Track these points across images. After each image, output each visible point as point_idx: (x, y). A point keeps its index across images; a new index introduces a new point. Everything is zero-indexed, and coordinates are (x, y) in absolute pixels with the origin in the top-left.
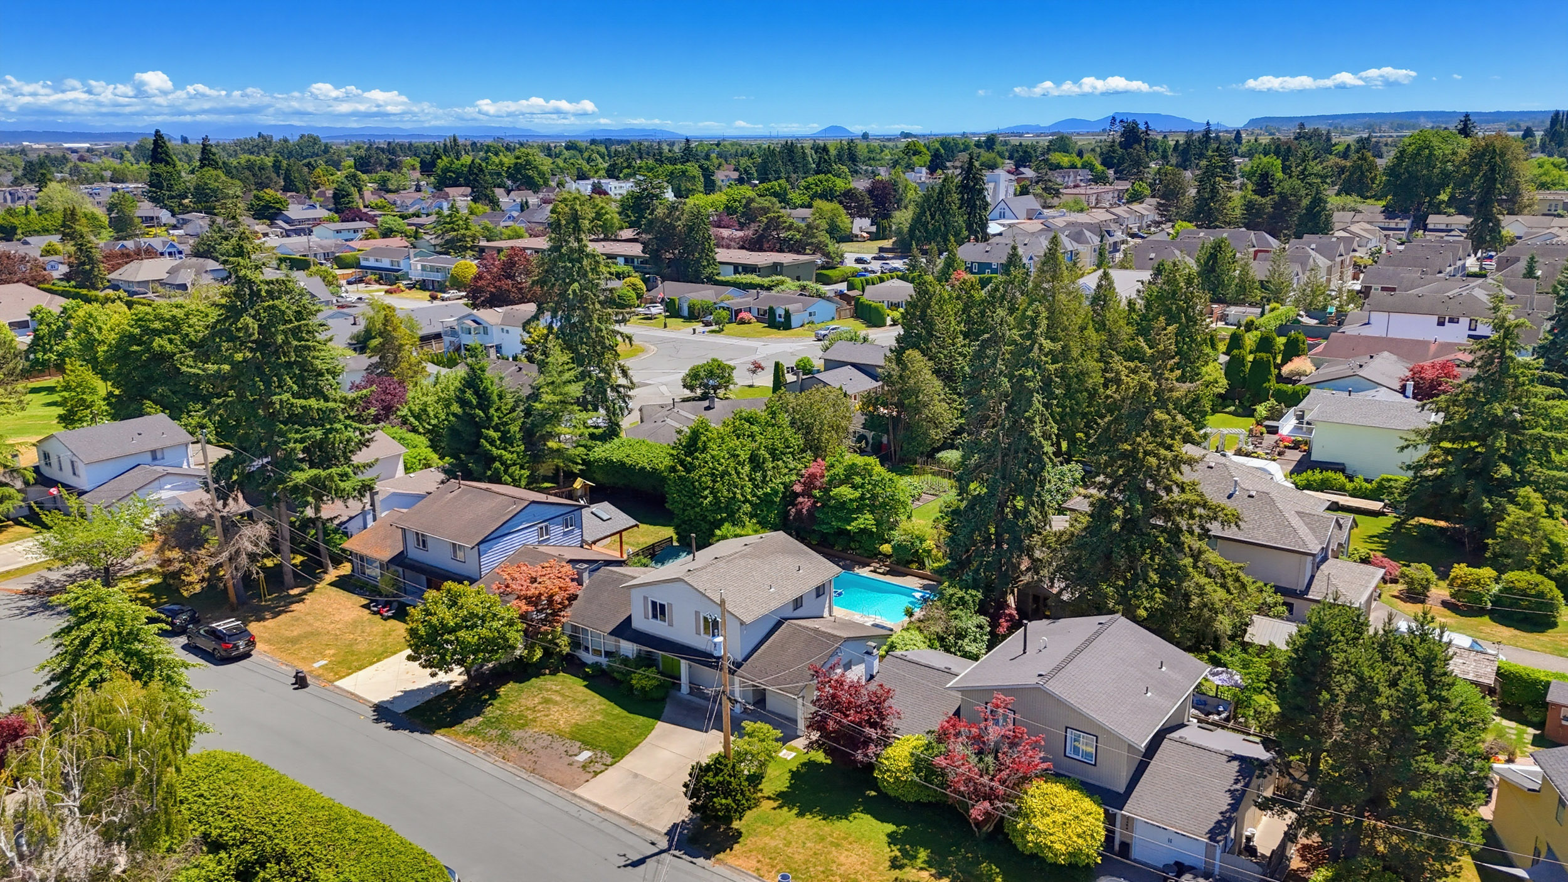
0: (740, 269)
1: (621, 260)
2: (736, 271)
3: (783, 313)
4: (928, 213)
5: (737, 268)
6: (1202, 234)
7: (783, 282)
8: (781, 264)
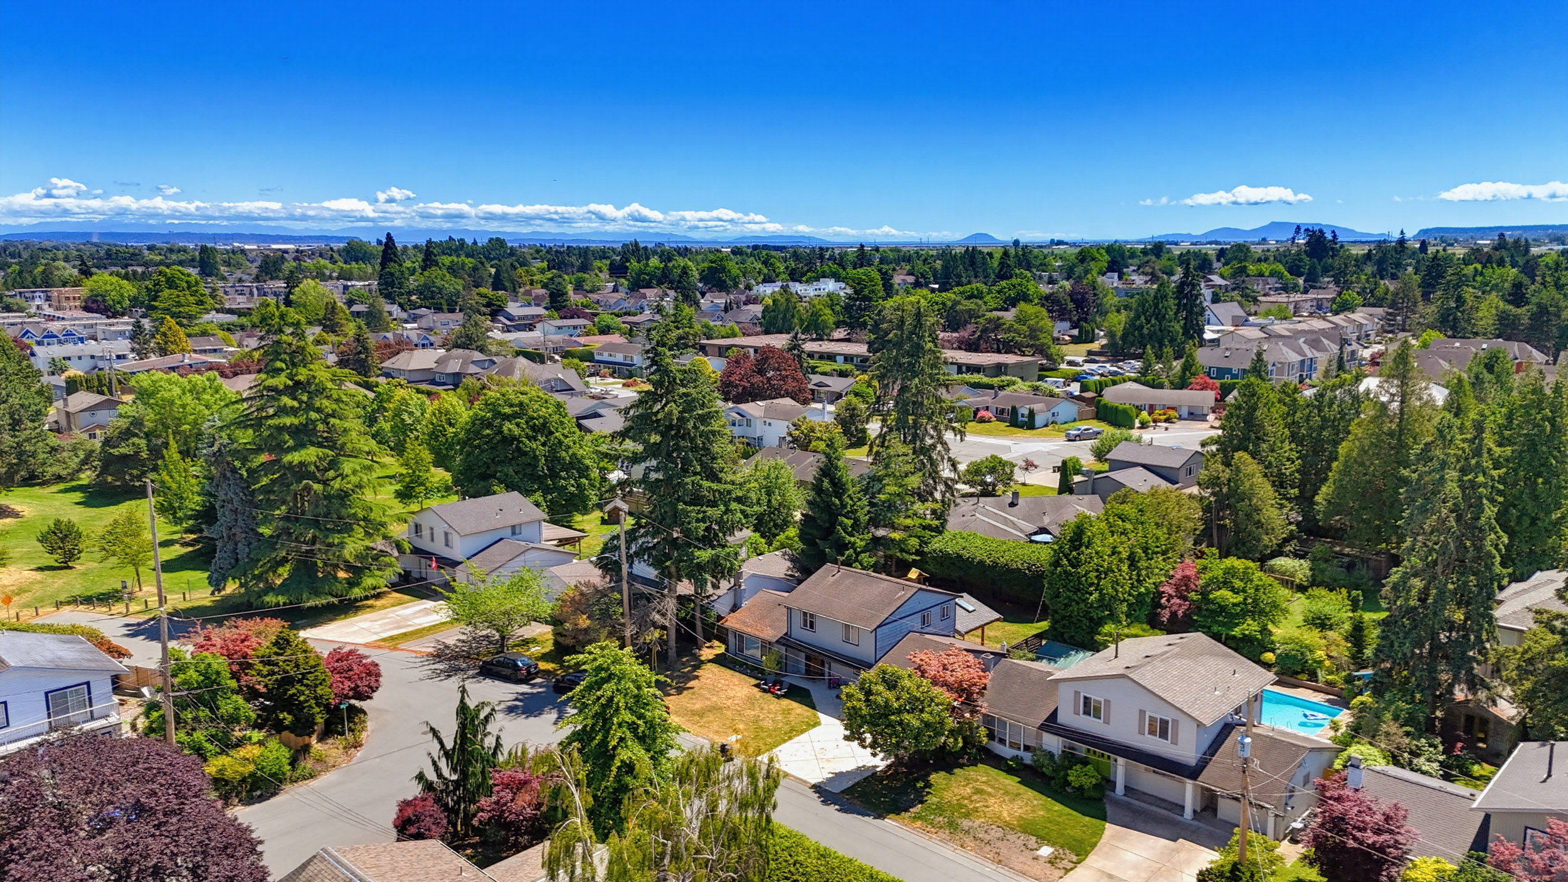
0: (964, 369)
1: (840, 359)
2: (960, 371)
3: (1026, 412)
4: (1143, 318)
5: (960, 368)
6: (1457, 344)
7: (1014, 383)
8: (1006, 365)
